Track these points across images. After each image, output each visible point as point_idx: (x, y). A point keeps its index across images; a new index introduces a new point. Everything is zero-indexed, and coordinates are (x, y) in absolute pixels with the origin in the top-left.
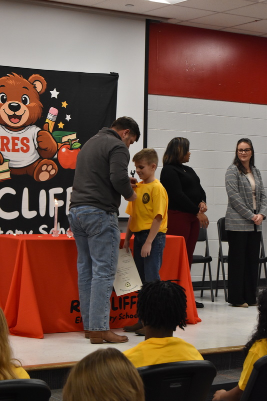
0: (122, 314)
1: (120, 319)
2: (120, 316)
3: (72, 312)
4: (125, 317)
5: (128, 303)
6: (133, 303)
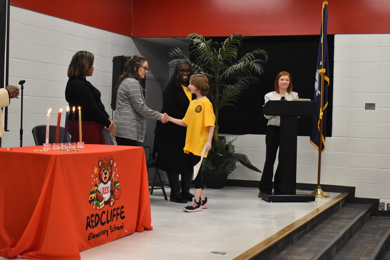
0: (111, 226)
1: (111, 232)
2: (111, 229)
3: (87, 229)
4: (114, 229)
5: (114, 216)
6: (118, 214)
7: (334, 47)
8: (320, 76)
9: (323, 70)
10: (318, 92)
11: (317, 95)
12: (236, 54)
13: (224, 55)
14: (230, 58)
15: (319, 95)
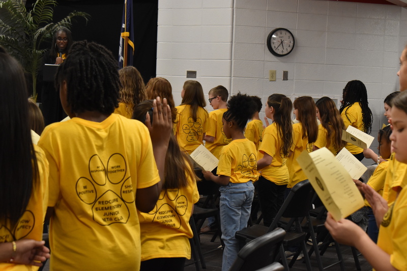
7: (158, 9)
8: (123, 40)
9: (126, 34)
10: (121, 58)
11: (120, 61)
12: (52, 15)
13: (39, 17)
14: (47, 20)
15: (122, 61)
